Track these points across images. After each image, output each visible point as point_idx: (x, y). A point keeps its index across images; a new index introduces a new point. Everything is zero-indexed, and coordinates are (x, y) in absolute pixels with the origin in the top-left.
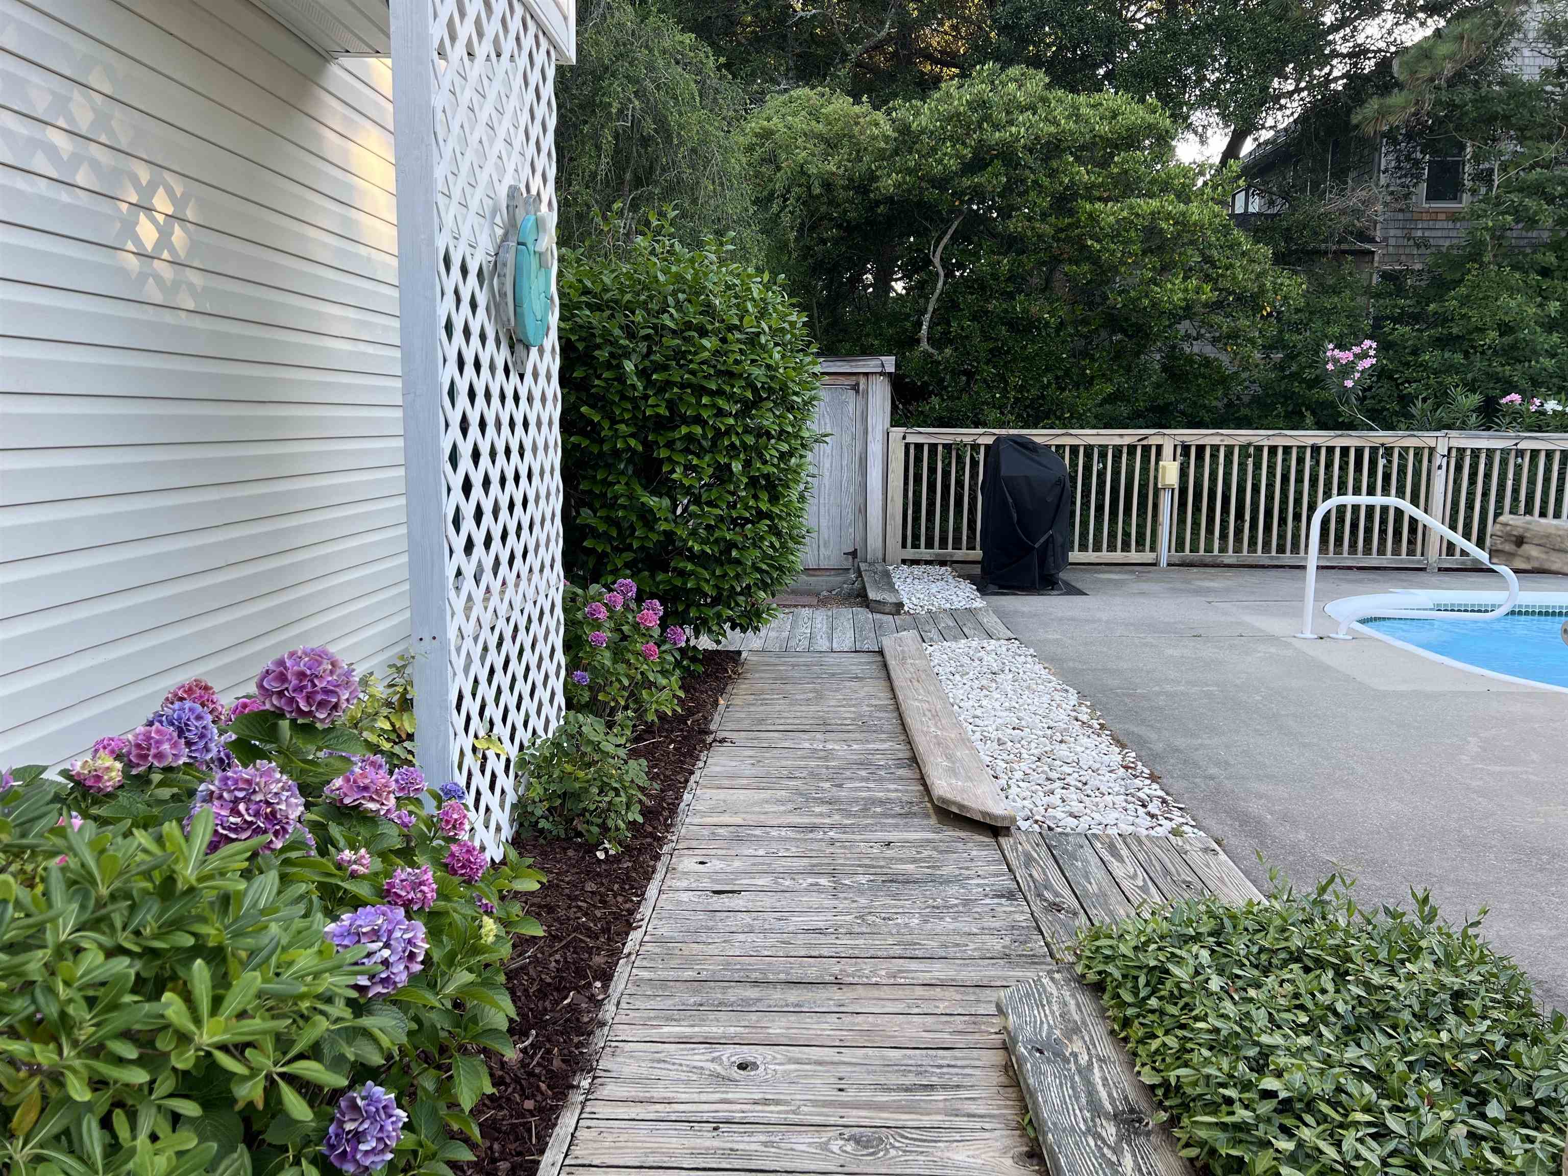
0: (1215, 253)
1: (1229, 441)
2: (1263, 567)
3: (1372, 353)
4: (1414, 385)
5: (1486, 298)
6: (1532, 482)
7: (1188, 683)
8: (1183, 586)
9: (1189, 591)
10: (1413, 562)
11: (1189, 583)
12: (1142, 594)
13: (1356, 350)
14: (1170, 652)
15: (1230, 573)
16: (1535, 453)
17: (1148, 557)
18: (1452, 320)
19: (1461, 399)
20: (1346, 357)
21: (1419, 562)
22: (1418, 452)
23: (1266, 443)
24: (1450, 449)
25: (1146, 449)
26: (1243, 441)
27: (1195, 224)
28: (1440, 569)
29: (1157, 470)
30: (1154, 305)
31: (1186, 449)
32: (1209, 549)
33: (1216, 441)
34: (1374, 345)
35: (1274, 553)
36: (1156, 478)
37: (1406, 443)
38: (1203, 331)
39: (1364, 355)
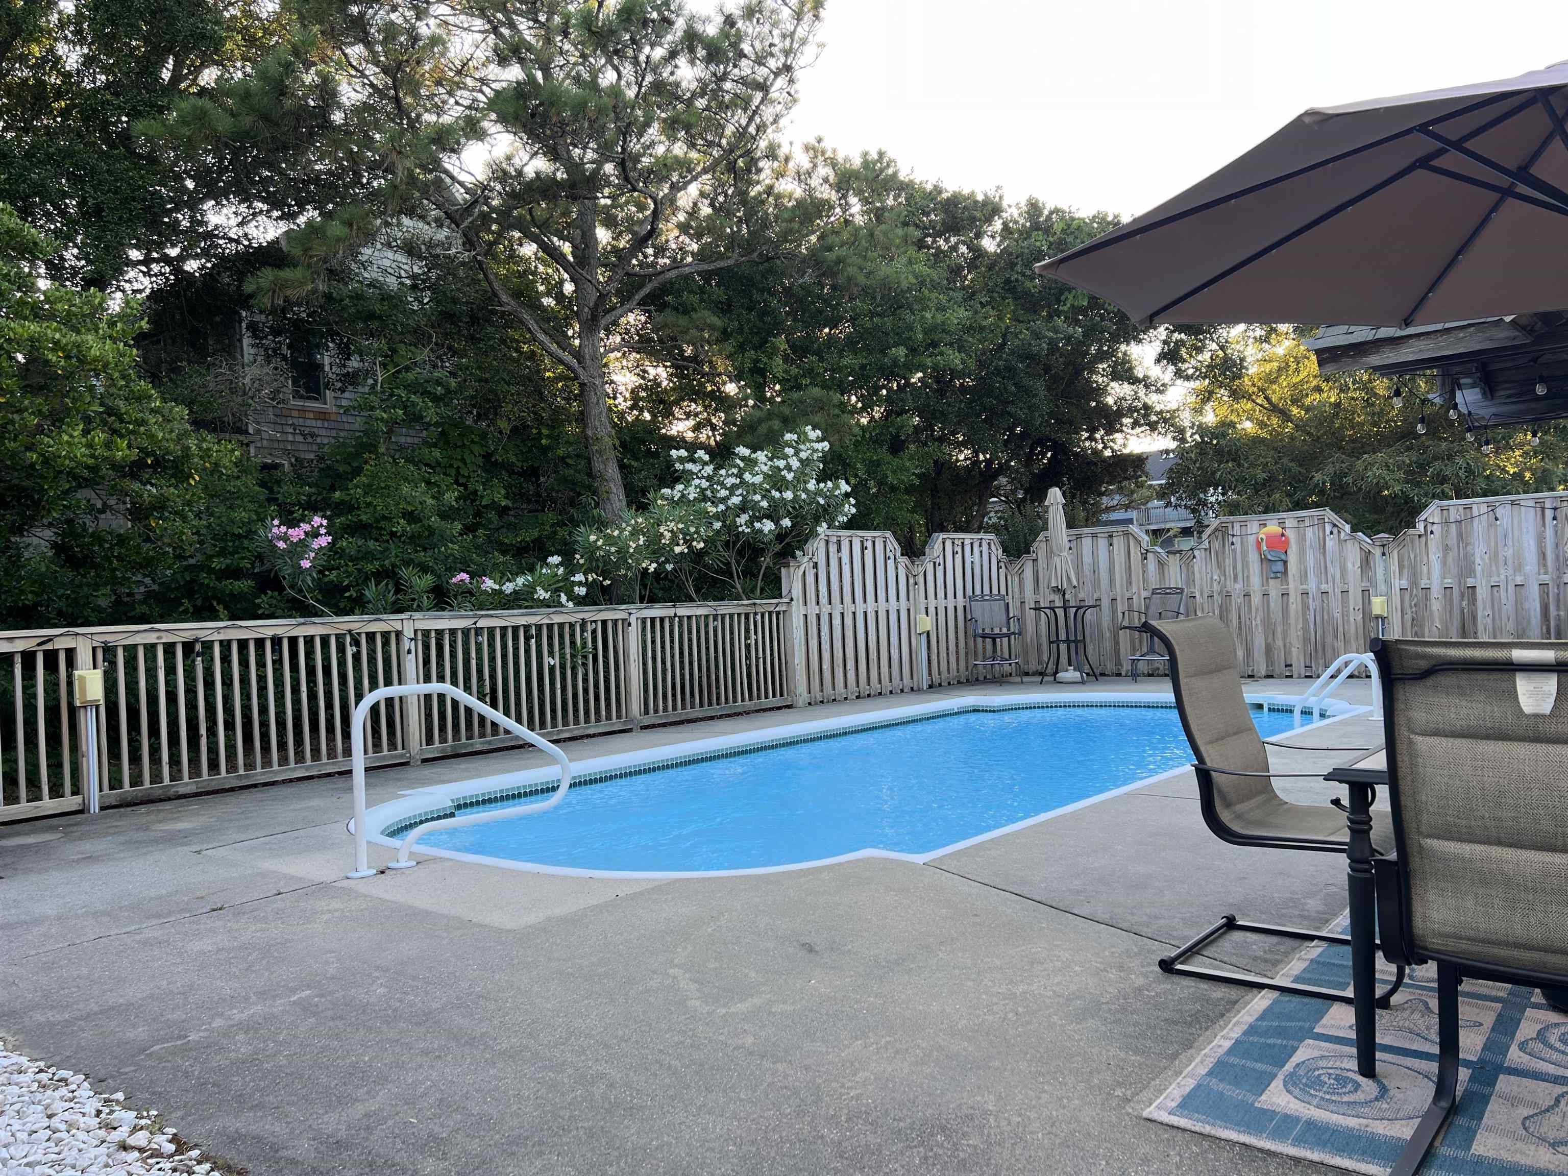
0: (121, 404)
1: (168, 638)
2: (232, 790)
3: (323, 531)
4: (335, 573)
5: (387, 487)
6: (492, 659)
7: (262, 995)
8: (141, 836)
9: (156, 841)
10: (396, 757)
11: (147, 829)
12: (90, 859)
13: (306, 527)
14: (195, 946)
15: (194, 806)
16: (491, 630)
17: (70, 802)
18: (358, 508)
19: (416, 581)
20: (296, 534)
21: (402, 756)
22: (386, 635)
23: (216, 637)
24: (416, 631)
25: (51, 658)
26: (188, 636)
27: (96, 359)
28: (424, 761)
29: (70, 683)
30: (46, 462)
31: (109, 651)
32: (156, 777)
33: (151, 638)
34: (325, 522)
35: (242, 772)
36: (70, 693)
37: (372, 628)
38: (112, 502)
39: (316, 534)
